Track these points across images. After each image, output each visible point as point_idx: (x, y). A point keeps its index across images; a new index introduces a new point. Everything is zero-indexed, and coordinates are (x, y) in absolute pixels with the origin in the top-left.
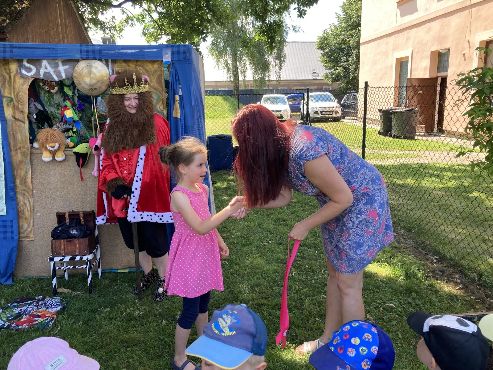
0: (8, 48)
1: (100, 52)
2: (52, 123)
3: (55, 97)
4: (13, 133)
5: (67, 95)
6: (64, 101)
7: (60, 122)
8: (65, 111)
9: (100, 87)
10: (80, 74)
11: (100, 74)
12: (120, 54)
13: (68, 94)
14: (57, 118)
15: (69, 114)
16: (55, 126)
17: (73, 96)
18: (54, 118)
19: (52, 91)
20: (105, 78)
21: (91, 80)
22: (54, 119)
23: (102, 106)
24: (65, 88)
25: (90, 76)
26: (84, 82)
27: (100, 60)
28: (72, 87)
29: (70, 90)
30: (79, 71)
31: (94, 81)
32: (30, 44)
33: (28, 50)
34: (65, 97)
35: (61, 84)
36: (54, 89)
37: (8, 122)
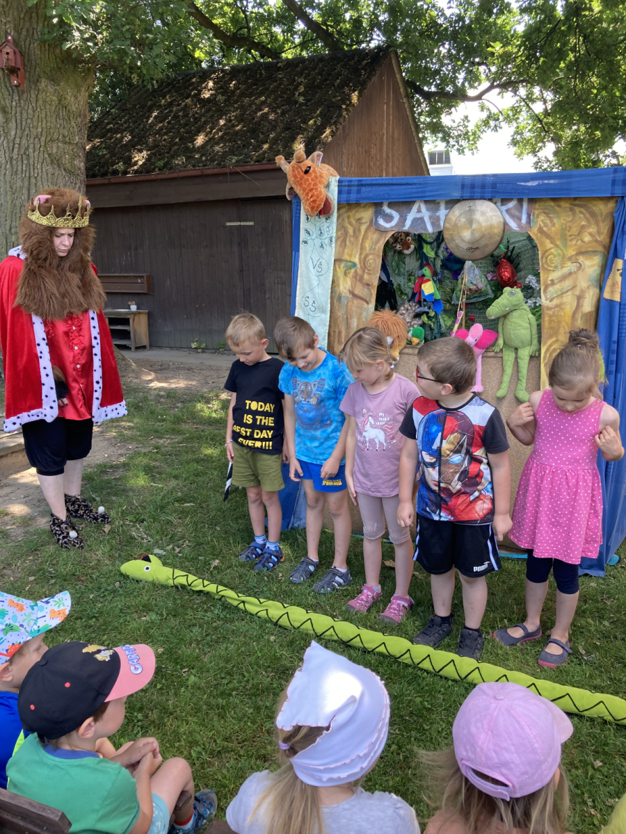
0: (354, 186)
1: (494, 185)
2: (396, 302)
3: (407, 260)
4: (347, 318)
5: (427, 258)
6: (421, 267)
7: (409, 301)
8: (423, 286)
9: (486, 245)
10: (455, 225)
11: (489, 223)
12: (527, 189)
13: (429, 255)
14: (406, 294)
15: (428, 288)
16: (402, 308)
17: (434, 259)
18: (402, 293)
19: (406, 252)
20: (496, 231)
21: (472, 233)
22: (400, 297)
23: (472, 276)
24: (425, 245)
25: (471, 227)
26: (460, 236)
27: (490, 200)
28: (435, 243)
29: (433, 249)
30: (454, 219)
31: (477, 235)
32: (385, 178)
33: (382, 188)
34: (424, 261)
35: (420, 239)
36: (408, 248)
37: (343, 299)
